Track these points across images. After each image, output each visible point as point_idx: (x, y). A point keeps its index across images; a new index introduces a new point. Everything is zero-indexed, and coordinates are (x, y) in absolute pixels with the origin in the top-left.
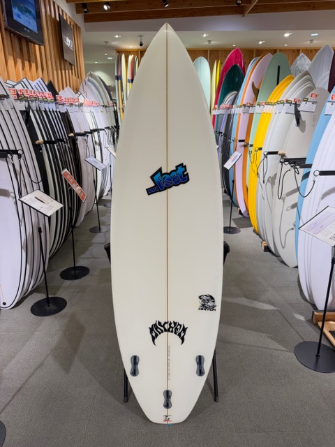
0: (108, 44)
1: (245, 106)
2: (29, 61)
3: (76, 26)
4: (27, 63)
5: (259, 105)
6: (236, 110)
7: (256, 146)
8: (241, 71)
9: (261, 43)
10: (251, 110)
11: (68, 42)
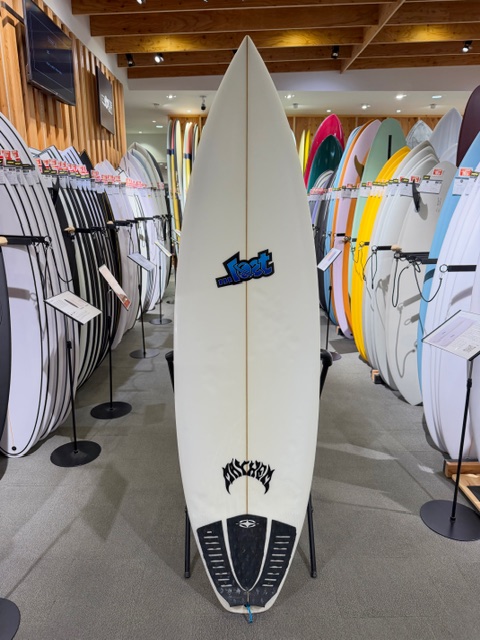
0: (159, 107)
1: (345, 188)
2: (56, 126)
3: (118, 83)
4: (53, 129)
5: (364, 186)
6: (333, 195)
7: (362, 240)
8: (339, 144)
9: (364, 107)
10: (353, 194)
11: (106, 102)
